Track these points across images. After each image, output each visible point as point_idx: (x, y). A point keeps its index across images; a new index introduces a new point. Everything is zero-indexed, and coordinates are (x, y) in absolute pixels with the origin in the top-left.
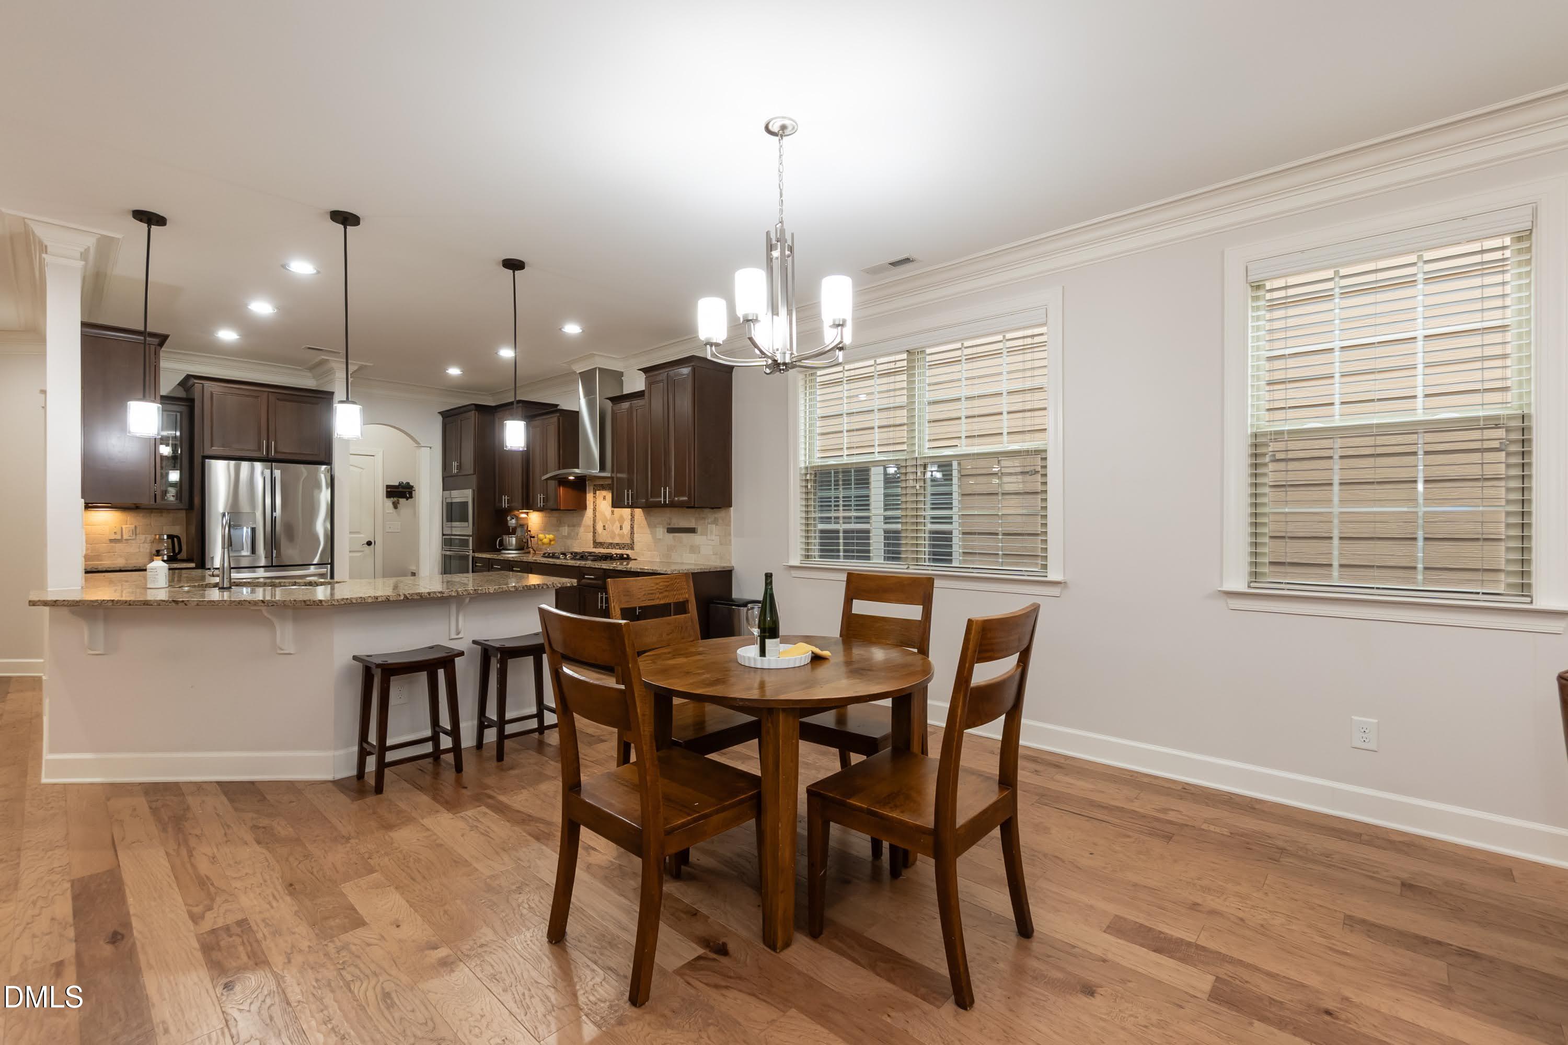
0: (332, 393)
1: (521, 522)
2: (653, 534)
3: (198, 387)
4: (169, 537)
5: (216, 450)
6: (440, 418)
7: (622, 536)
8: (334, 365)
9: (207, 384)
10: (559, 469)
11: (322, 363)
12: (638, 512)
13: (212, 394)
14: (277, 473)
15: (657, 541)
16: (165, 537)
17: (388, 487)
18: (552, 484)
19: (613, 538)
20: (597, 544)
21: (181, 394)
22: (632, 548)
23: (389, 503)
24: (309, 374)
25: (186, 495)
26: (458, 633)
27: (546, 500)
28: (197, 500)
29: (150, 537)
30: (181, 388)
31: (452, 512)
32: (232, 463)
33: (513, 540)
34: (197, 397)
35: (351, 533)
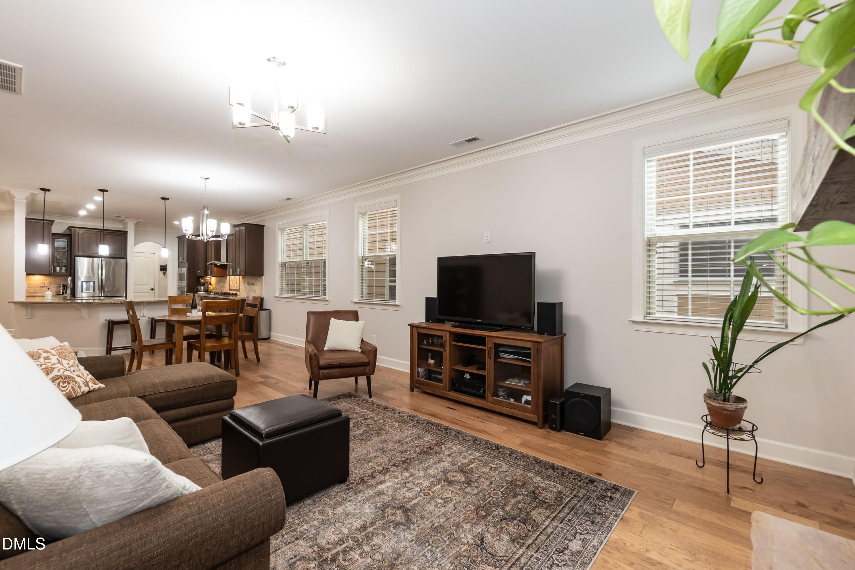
0: (127, 232)
1: (207, 281)
2: (244, 285)
3: (73, 231)
4: (63, 285)
5: (80, 253)
6: (177, 239)
7: (237, 286)
8: (127, 221)
9: (77, 229)
10: (215, 261)
11: (123, 220)
12: (241, 277)
13: (78, 233)
14: (104, 262)
15: (245, 288)
16: (61, 285)
17: (161, 266)
18: (213, 266)
19: (234, 287)
20: (230, 290)
21: (68, 232)
22: (239, 291)
23: (161, 273)
24: (120, 223)
25: (69, 270)
26: (144, 315)
27: (211, 272)
28: (72, 272)
29: (56, 286)
30: (68, 230)
31: (180, 277)
32: (91, 258)
33: (202, 288)
34: (73, 234)
35: (134, 285)
